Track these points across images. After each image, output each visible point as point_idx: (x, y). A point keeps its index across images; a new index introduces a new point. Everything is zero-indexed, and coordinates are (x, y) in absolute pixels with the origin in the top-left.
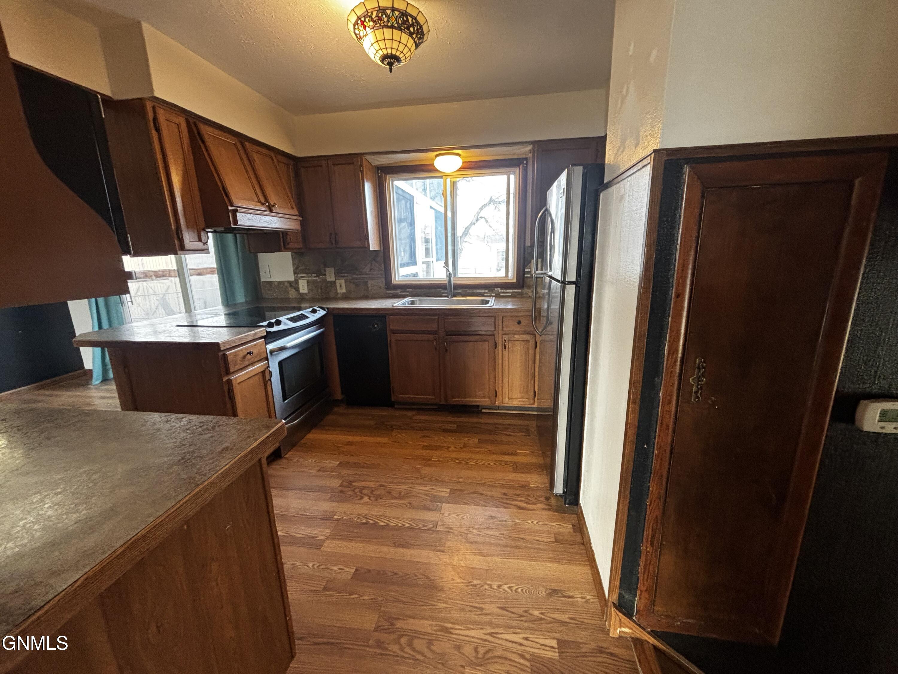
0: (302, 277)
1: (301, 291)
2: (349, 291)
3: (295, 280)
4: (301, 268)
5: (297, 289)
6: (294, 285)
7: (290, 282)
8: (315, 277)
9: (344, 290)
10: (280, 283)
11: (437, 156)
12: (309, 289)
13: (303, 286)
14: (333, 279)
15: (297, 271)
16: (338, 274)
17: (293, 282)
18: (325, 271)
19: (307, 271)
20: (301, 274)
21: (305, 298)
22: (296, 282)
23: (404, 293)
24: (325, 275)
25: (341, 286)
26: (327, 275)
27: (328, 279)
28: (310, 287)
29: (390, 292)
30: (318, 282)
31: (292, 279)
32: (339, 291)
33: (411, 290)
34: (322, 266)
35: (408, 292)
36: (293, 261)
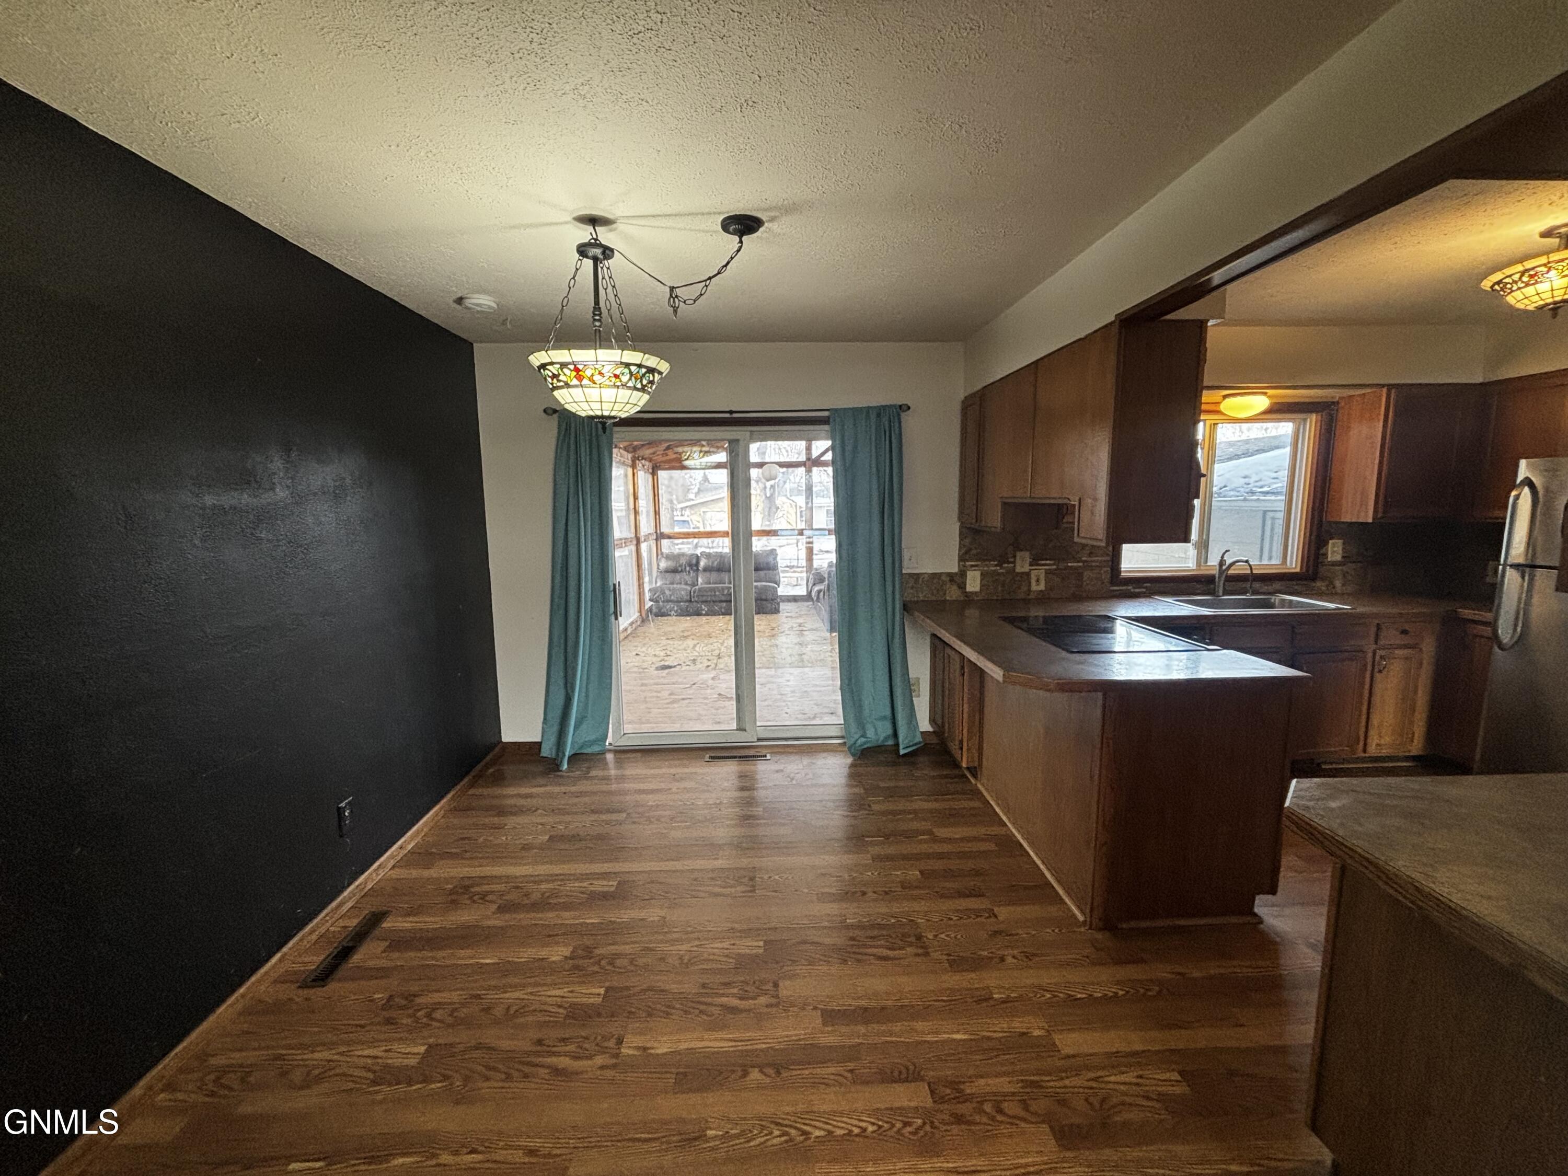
0: (972, 566)
1: (969, 588)
2: (1049, 588)
3: (960, 571)
4: (974, 552)
5: (962, 586)
6: (958, 579)
7: (951, 576)
8: (996, 565)
9: (1042, 587)
10: (934, 575)
11: (1225, 397)
12: (982, 586)
13: (973, 582)
14: (1026, 569)
15: (967, 557)
16: (1035, 562)
17: (956, 574)
18: (1015, 557)
19: (983, 557)
20: (972, 561)
21: (973, 600)
22: (963, 574)
23: (1137, 590)
24: (1014, 562)
25: (1038, 581)
26: (1018, 565)
27: (1019, 569)
28: (985, 582)
29: (1115, 588)
30: (999, 574)
31: (955, 569)
32: (1034, 587)
33: (1149, 585)
34: (1010, 549)
35: (1146, 588)
36: (961, 540)
